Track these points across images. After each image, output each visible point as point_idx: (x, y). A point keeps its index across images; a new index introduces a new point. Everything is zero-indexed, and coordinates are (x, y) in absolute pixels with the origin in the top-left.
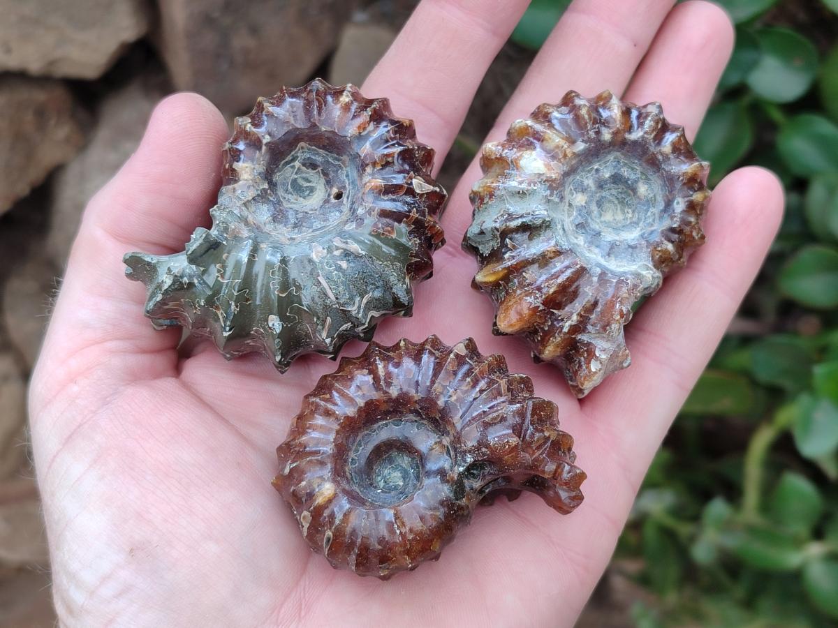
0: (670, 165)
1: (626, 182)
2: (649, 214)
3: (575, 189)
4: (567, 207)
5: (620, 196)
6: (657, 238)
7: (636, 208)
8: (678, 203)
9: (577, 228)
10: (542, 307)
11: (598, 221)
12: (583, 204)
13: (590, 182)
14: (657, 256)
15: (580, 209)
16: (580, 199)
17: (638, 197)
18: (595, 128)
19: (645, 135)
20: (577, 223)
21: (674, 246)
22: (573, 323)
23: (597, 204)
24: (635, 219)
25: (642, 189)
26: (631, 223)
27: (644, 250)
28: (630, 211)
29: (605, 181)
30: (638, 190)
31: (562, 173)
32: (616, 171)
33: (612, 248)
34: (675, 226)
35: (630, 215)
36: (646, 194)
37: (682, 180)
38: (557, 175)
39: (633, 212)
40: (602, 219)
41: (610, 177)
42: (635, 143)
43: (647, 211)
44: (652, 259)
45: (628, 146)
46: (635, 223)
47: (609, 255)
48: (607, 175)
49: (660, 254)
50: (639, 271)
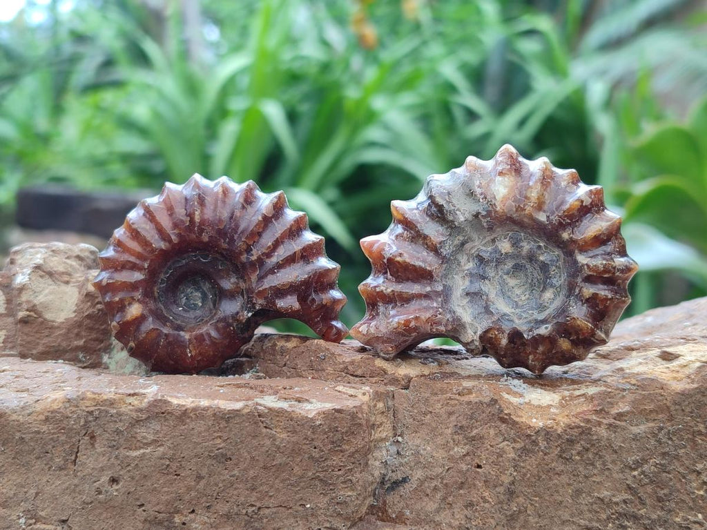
0: (576, 304)
1: (547, 278)
2: (530, 312)
3: (511, 238)
4: (488, 239)
5: (535, 280)
6: (507, 327)
7: (532, 299)
8: (546, 328)
9: (476, 257)
10: (385, 261)
11: (500, 273)
12: (503, 252)
13: (526, 247)
14: (491, 335)
15: (496, 251)
16: (505, 246)
17: (541, 296)
18: (564, 220)
19: (586, 267)
20: (480, 254)
21: (507, 345)
22: (385, 291)
23: (515, 265)
24: (520, 303)
25: (548, 294)
26: (516, 302)
27: (490, 321)
28: (527, 296)
29: (537, 261)
30: (547, 292)
31: (508, 215)
32: (549, 263)
33: (475, 294)
34: (525, 336)
35: (523, 298)
36: (546, 300)
37: (568, 321)
38: (501, 211)
39: (528, 298)
40: (505, 277)
41: (542, 262)
42: (576, 262)
43: (532, 309)
44: (485, 332)
45: (570, 258)
46: (517, 305)
47: (467, 294)
48: (542, 258)
49: (493, 336)
50: (468, 326)
